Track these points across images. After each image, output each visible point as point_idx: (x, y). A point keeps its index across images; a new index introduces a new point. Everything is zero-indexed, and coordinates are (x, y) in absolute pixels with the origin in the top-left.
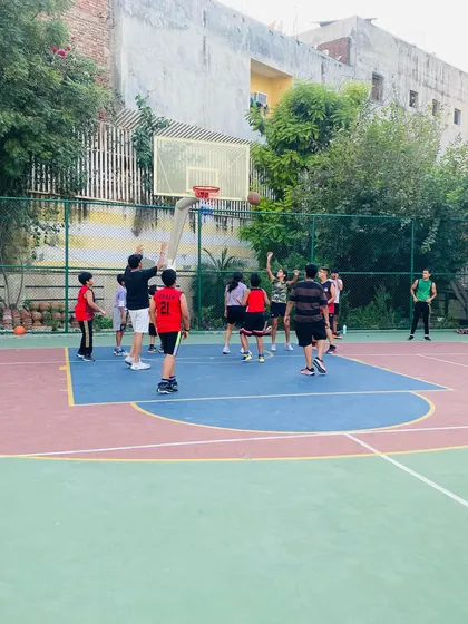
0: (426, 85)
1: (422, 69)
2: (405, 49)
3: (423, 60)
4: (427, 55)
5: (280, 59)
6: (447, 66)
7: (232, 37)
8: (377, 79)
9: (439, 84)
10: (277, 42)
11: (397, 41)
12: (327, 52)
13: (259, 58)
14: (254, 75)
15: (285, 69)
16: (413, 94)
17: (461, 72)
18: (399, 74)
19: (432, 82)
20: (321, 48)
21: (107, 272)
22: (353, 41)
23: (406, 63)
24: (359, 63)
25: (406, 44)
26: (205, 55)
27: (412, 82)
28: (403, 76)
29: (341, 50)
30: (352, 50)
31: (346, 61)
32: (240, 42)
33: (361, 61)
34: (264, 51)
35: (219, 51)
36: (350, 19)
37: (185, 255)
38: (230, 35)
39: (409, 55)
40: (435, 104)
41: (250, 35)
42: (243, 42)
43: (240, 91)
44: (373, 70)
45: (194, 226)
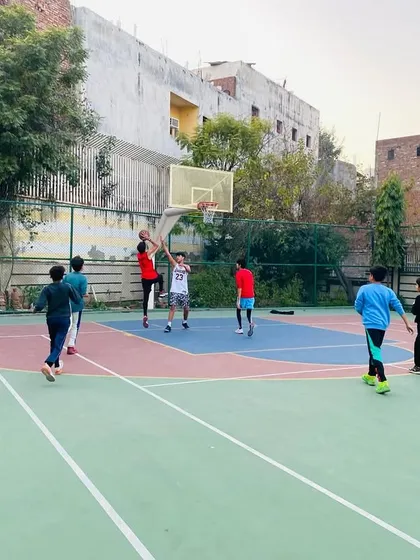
0: (288, 116)
1: (285, 103)
2: (274, 88)
3: (285, 97)
4: (289, 93)
5: (189, 92)
6: (301, 102)
7: (157, 73)
8: (255, 110)
9: (297, 115)
10: (188, 79)
11: (268, 81)
12: (220, 88)
13: (176, 91)
14: (173, 106)
15: (194, 101)
16: (279, 123)
17: (311, 107)
18: (270, 107)
19: (291, 114)
20: (217, 82)
22: (238, 80)
23: (275, 100)
24: (243, 98)
25: (273, 83)
26: (139, 88)
27: (278, 112)
28: (272, 108)
29: (229, 87)
30: (237, 86)
31: (234, 96)
33: (244, 96)
34: (180, 86)
35: (149, 85)
36: (235, 63)
37: (125, 249)
38: (157, 72)
39: (276, 93)
40: (294, 131)
41: (170, 73)
42: (166, 77)
43: (163, 118)
44: (252, 103)
45: (132, 225)
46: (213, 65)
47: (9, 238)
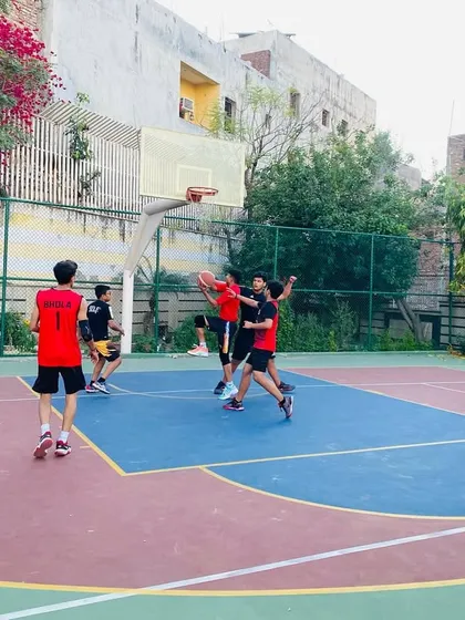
0: (336, 105)
1: (333, 89)
2: (319, 68)
3: (334, 80)
4: (339, 77)
6: (354, 88)
8: (294, 95)
9: (348, 105)
10: (206, 47)
11: (312, 59)
12: (250, 63)
13: (189, 62)
14: (183, 80)
15: (213, 76)
16: (325, 113)
17: (366, 95)
18: (314, 91)
19: (341, 103)
20: (245, 57)
21: (29, 283)
22: (273, 54)
23: (320, 81)
24: (279, 78)
25: (319, 63)
26: (136, 51)
27: (325, 100)
28: (317, 95)
29: (261, 61)
30: (272, 63)
31: (267, 74)
32: (171, 42)
33: (280, 74)
34: (193, 54)
35: (150, 48)
36: (271, 32)
37: (112, 267)
38: (161, 34)
39: (322, 74)
40: (344, 124)
41: (181, 35)
42: (174, 43)
43: (170, 94)
44: (290, 85)
45: (123, 235)
46: (242, 36)
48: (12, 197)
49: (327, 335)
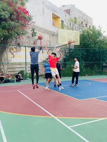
1: (83, 17)
2: (80, 12)
3: (83, 15)
4: (85, 14)
5: (57, 13)
6: (88, 16)
7: (48, 7)
9: (87, 20)
10: (57, 9)
11: (79, 10)
13: (54, 13)
14: (53, 17)
15: (59, 16)
16: (82, 22)
17: (90, 18)
18: (79, 17)
19: (85, 20)
20: (65, 11)
22: (71, 10)
23: (81, 15)
26: (43, 11)
27: (82, 19)
29: (68, 11)
30: (71, 12)
31: (69, 14)
32: (50, 9)
33: (72, 14)
34: (55, 11)
35: (46, 10)
36: (70, 5)
37: (41, 59)
39: (81, 13)
40: (86, 25)
41: (52, 7)
44: (75, 17)
45: (43, 52)
46: (63, 6)
47: (6, 57)
48: (21, 45)
49: (92, 72)
